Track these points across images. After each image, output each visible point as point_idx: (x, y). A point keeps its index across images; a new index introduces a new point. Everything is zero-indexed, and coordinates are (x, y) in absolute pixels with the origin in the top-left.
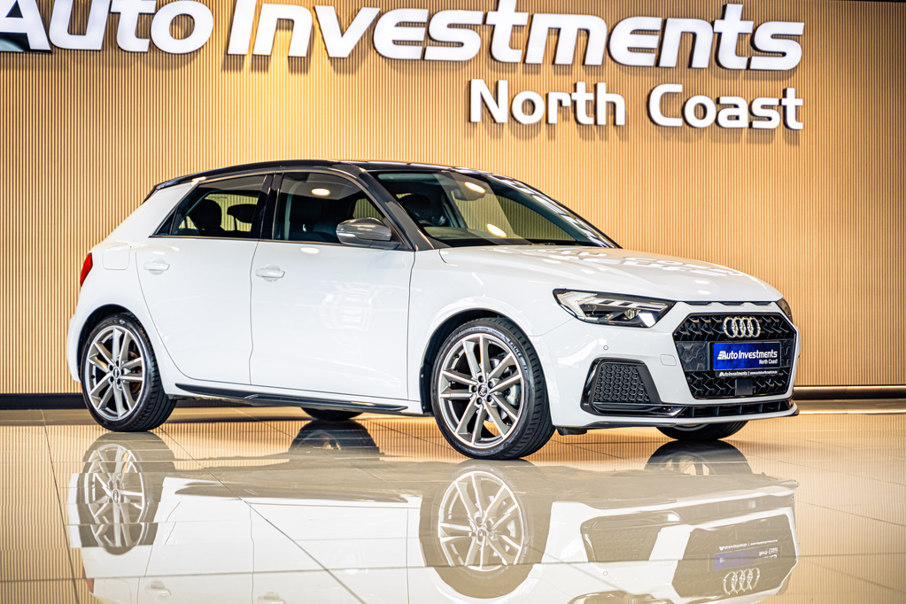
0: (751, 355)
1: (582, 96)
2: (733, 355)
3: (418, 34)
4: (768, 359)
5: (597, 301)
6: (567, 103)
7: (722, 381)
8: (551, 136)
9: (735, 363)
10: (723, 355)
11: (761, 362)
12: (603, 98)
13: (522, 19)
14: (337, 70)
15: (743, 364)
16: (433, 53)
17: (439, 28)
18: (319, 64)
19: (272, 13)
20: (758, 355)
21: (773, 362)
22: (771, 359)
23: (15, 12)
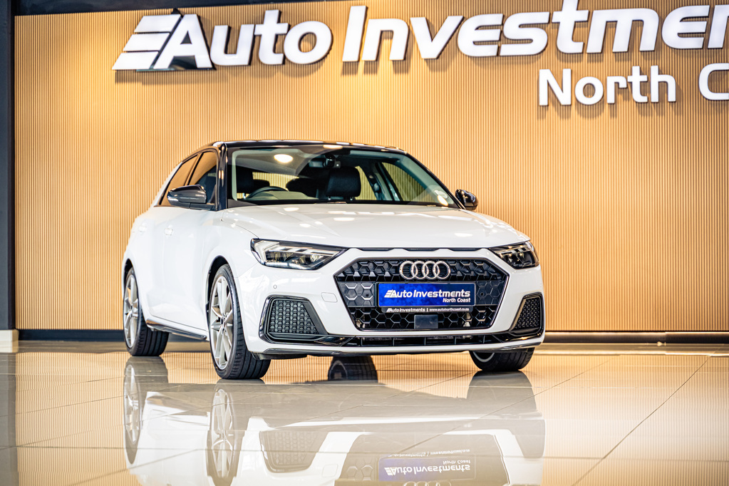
0: (435, 294)
1: (636, 78)
2: (405, 294)
3: (494, 35)
4: (456, 298)
5: (280, 248)
6: (623, 84)
7: (396, 317)
8: (613, 114)
9: (408, 301)
10: (391, 294)
11: (445, 300)
12: (656, 78)
13: (583, 15)
14: (432, 69)
15: (419, 302)
16: (507, 50)
17: (511, 29)
18: (416, 65)
19: (375, 27)
20: (442, 294)
21: (464, 301)
22: (461, 297)
23: (187, 40)
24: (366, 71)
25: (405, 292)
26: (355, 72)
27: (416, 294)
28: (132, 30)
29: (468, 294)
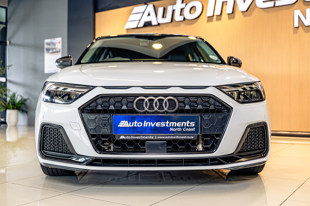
0: (163, 124)
2: (136, 124)
4: (182, 128)
9: (139, 130)
10: (124, 124)
11: (171, 129)
15: (148, 130)
20: (169, 124)
21: (190, 130)
22: (187, 127)
23: (149, 15)
24: (217, 20)
25: (136, 122)
26: (212, 21)
27: (146, 124)
28: (130, 13)
29: (193, 124)
